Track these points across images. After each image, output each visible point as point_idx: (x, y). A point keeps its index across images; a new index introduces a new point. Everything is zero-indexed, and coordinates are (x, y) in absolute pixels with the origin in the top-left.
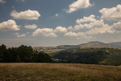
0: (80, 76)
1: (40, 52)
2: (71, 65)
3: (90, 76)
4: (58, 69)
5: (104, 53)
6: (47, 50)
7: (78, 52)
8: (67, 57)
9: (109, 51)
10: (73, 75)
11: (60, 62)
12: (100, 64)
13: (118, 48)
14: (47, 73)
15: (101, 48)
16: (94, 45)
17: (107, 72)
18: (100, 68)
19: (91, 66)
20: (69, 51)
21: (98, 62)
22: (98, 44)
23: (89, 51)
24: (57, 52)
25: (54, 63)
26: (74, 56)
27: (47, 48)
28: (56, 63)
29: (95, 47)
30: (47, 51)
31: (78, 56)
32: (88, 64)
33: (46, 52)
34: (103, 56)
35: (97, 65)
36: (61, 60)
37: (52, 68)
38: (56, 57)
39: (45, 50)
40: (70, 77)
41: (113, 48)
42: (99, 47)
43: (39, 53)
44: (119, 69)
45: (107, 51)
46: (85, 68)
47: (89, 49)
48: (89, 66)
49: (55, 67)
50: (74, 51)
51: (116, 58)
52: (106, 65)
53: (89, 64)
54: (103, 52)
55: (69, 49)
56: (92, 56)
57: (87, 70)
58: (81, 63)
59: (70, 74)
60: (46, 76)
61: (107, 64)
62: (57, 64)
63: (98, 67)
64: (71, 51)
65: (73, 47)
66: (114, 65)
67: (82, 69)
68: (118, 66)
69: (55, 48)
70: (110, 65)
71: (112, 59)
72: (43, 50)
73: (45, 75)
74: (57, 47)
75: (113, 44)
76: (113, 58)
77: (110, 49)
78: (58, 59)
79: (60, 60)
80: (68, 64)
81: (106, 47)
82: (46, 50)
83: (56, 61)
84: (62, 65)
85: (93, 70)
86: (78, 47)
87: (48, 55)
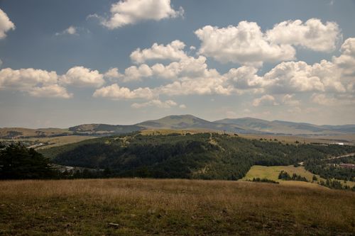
0: (135, 213)
1: (12, 146)
2: (113, 183)
3: (165, 212)
4: (71, 197)
5: (204, 147)
6: (36, 139)
7: (135, 145)
8: (101, 158)
9: (218, 141)
10: (116, 212)
11: (78, 176)
12: (194, 178)
13: (240, 135)
14: (31, 212)
15: (198, 134)
16: (179, 124)
17: (208, 197)
18: (192, 188)
19: (170, 183)
20: (107, 142)
21: (190, 172)
22: (192, 122)
23: (164, 143)
24: (69, 145)
25: (59, 179)
26: (123, 156)
27: (38, 131)
28: (65, 178)
29: (182, 131)
30: (36, 143)
31: (134, 157)
32: (161, 177)
33: (32, 147)
34: (201, 155)
35: (186, 181)
36: (84, 169)
37: (50, 193)
38: (67, 161)
39: (29, 140)
40: (106, 219)
41: (227, 133)
42: (193, 130)
43: (8, 149)
44: (237, 188)
45: (213, 142)
46: (152, 189)
47: (165, 136)
48: (165, 184)
49: (59, 192)
50: (122, 140)
51: (233, 161)
52: (210, 179)
53: (166, 177)
54: (203, 144)
55: (107, 137)
56: (173, 156)
57: (158, 195)
58: (143, 175)
59: (107, 209)
60: (27, 222)
61: (210, 176)
62: (67, 181)
63: (189, 185)
64: (114, 141)
65: (120, 131)
66: (228, 179)
67: (144, 195)
68: (236, 180)
69: (63, 132)
70: (218, 178)
71: (225, 162)
72: (23, 138)
73: (23, 218)
74: (71, 129)
75: (227, 123)
76: (226, 160)
77: (220, 136)
78: (72, 168)
79: (78, 168)
80: (102, 180)
81: (211, 131)
82: (34, 140)
83: (66, 173)
84: (82, 185)
85: (173, 195)
86: (135, 132)
87: (40, 155)
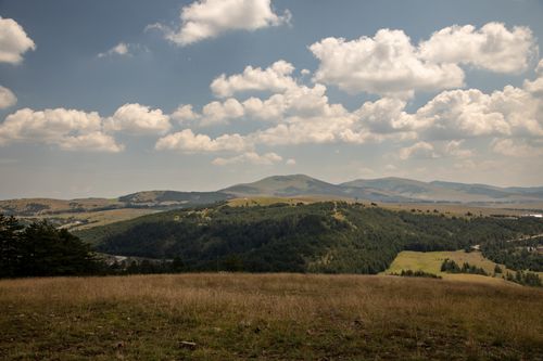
0: (222, 326)
1: (34, 226)
2: (186, 280)
3: (266, 324)
4: (123, 302)
5: (324, 223)
6: (70, 215)
7: (220, 221)
8: (168, 243)
9: (347, 215)
10: (192, 324)
11: (133, 270)
12: (311, 272)
13: (380, 205)
14: (65, 325)
15: (317, 204)
16: (287, 189)
17: (333, 300)
18: (307, 287)
19: (274, 280)
20: (177, 219)
21: (303, 263)
22: (305, 186)
23: (265, 218)
24: (119, 223)
25: (105, 275)
26: (201, 238)
27: (73, 203)
28: (115, 274)
29: (292, 199)
30: (70, 220)
31: (218, 241)
32: (261, 271)
33: (65, 226)
34: (322, 237)
35: (299, 276)
36: (142, 259)
37: (91, 297)
38: (117, 248)
39: (60, 216)
40: (177, 336)
41: (360, 201)
42: (308, 198)
43: (28, 230)
44: (377, 287)
45: (338, 216)
46: (244, 289)
47: (264, 207)
48: (265, 280)
49: (107, 295)
50: (200, 216)
51: (371, 245)
52: (334, 273)
53: (267, 270)
54: (324, 220)
55: (176, 210)
56: (278, 238)
57: (254, 298)
58: (231, 268)
59: (177, 321)
60: (58, 341)
61: (335, 269)
62: (118, 278)
63: (302, 282)
64: (188, 217)
65: (197, 201)
66: (363, 273)
67: (233, 298)
68: (375, 273)
69: (111, 203)
70: (348, 272)
71: (357, 247)
72: (50, 213)
73: (52, 335)
74: (122, 199)
75: (360, 187)
76: (359, 244)
77: (350, 207)
78: (124, 258)
79: (133, 258)
80: (171, 275)
81: (336, 199)
82: (67, 216)
83: (116, 266)
84: (141, 283)
85: (278, 298)
86: (218, 201)
87: (76, 238)
